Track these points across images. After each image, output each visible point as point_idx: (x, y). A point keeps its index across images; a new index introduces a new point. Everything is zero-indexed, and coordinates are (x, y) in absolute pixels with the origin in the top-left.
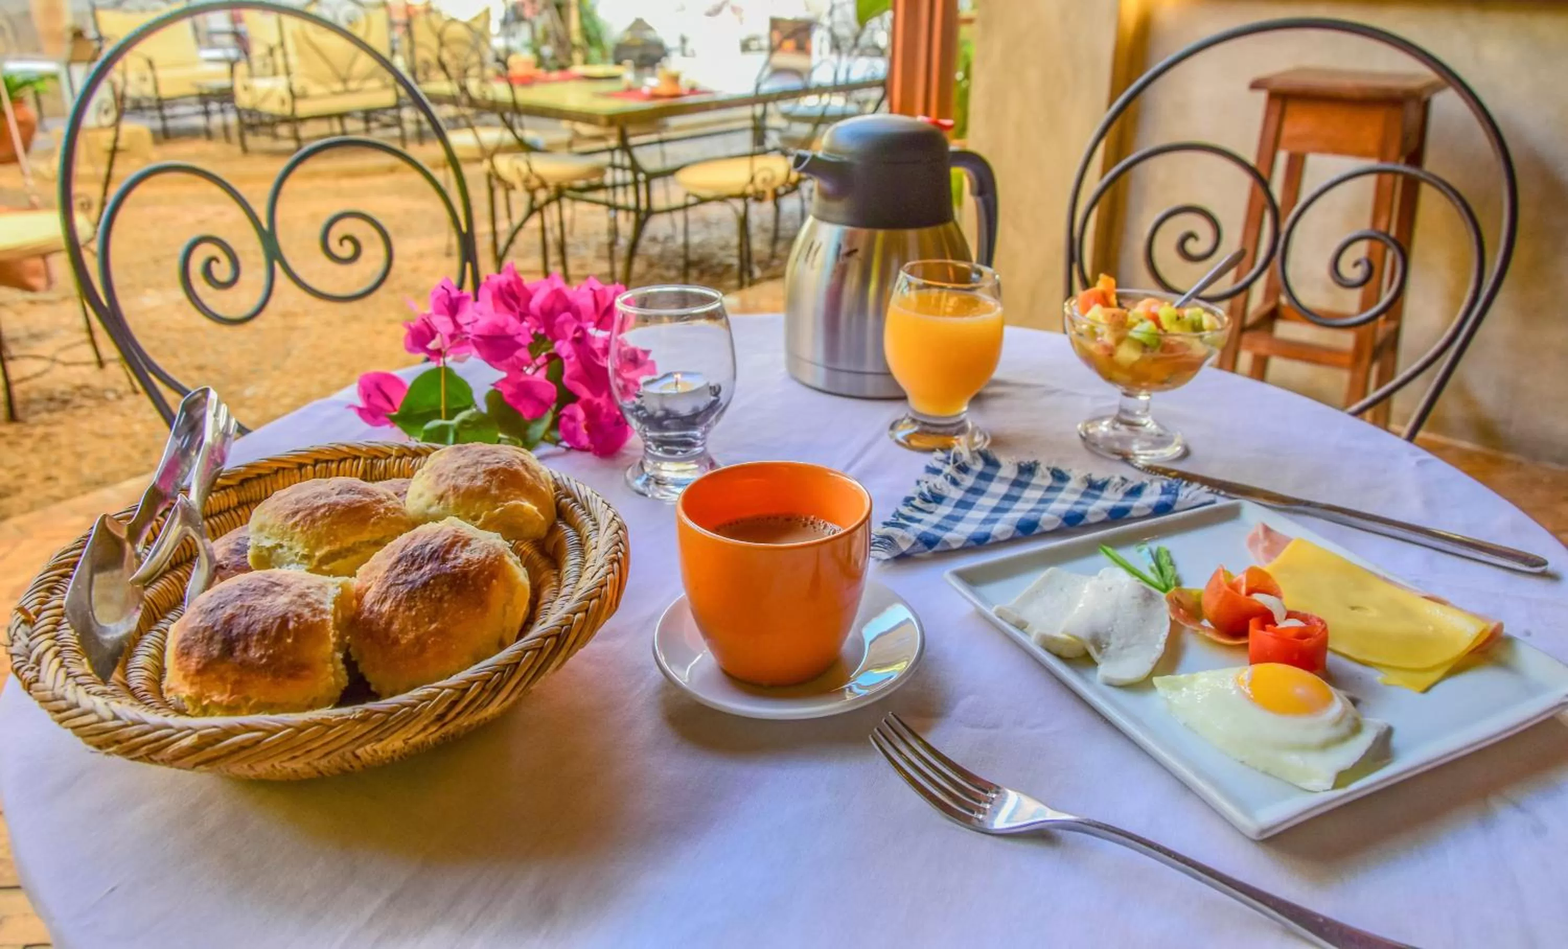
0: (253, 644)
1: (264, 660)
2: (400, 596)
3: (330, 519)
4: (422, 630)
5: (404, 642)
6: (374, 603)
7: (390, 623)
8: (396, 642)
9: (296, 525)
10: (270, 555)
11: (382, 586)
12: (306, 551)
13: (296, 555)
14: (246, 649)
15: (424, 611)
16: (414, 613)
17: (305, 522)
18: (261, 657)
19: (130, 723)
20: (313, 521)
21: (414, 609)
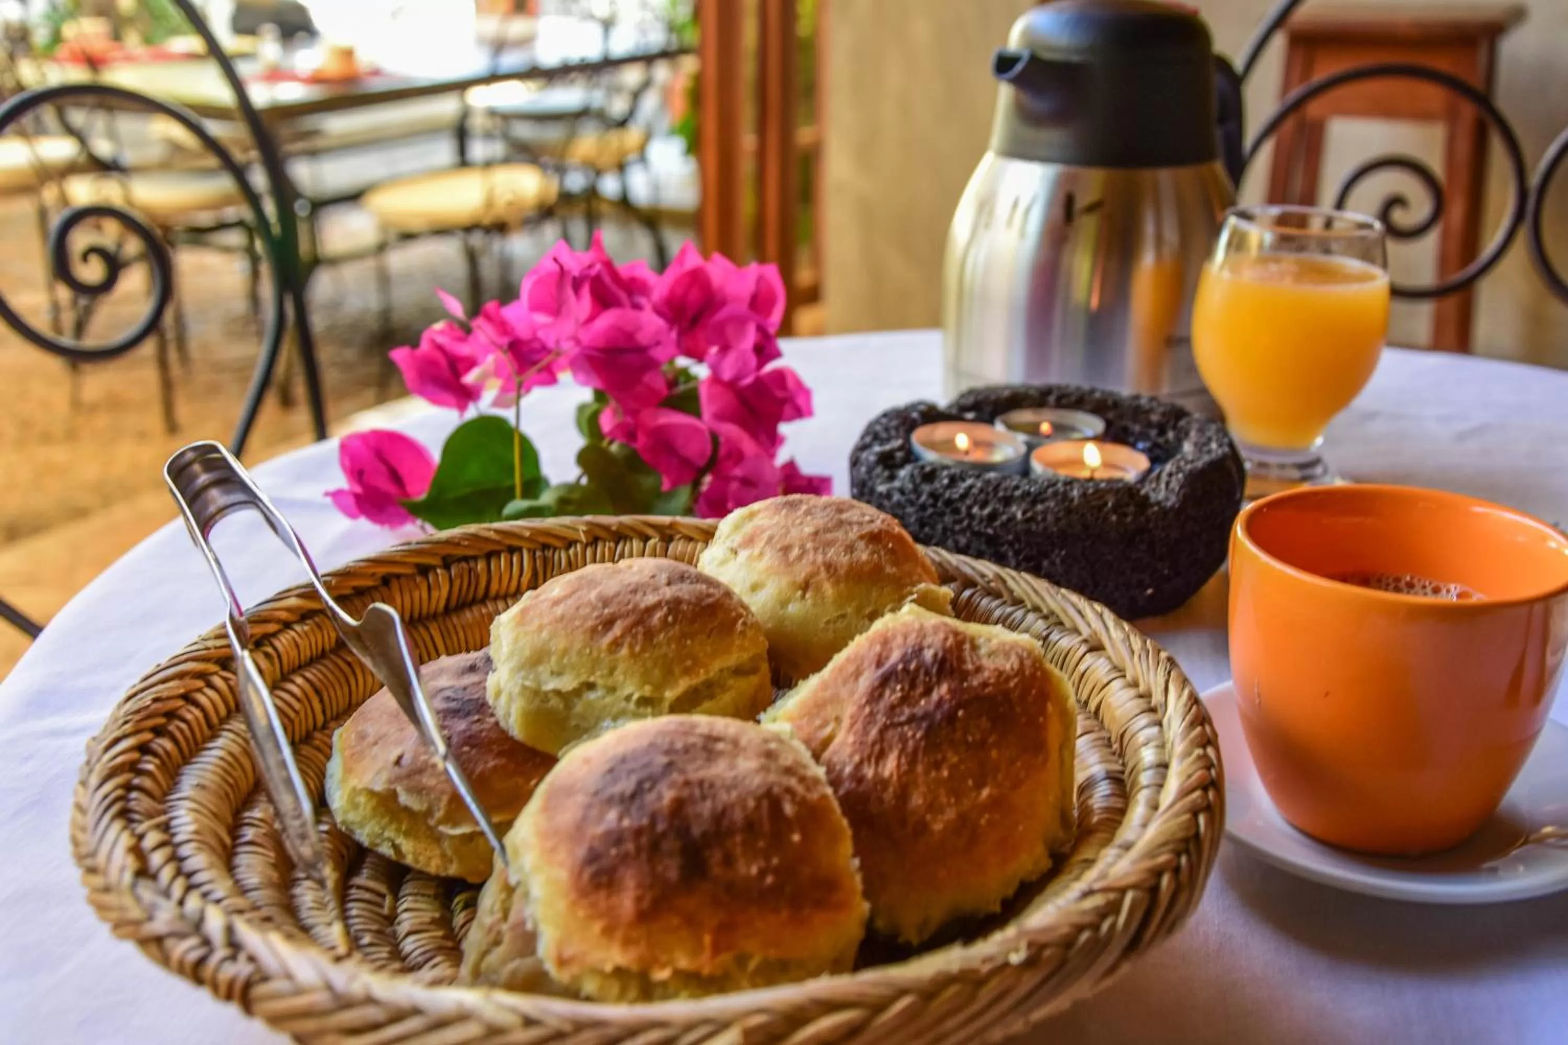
0: (738, 850)
1: (769, 879)
2: (911, 743)
3: (677, 627)
4: (966, 803)
5: (938, 827)
6: (861, 762)
7: (903, 794)
8: (922, 828)
9: (616, 644)
10: (569, 706)
11: (866, 732)
12: (647, 690)
13: (628, 698)
14: (728, 861)
15: (963, 767)
16: (945, 773)
17: (635, 636)
18: (762, 873)
19: (567, 1027)
20: (649, 635)
21: (945, 766)
